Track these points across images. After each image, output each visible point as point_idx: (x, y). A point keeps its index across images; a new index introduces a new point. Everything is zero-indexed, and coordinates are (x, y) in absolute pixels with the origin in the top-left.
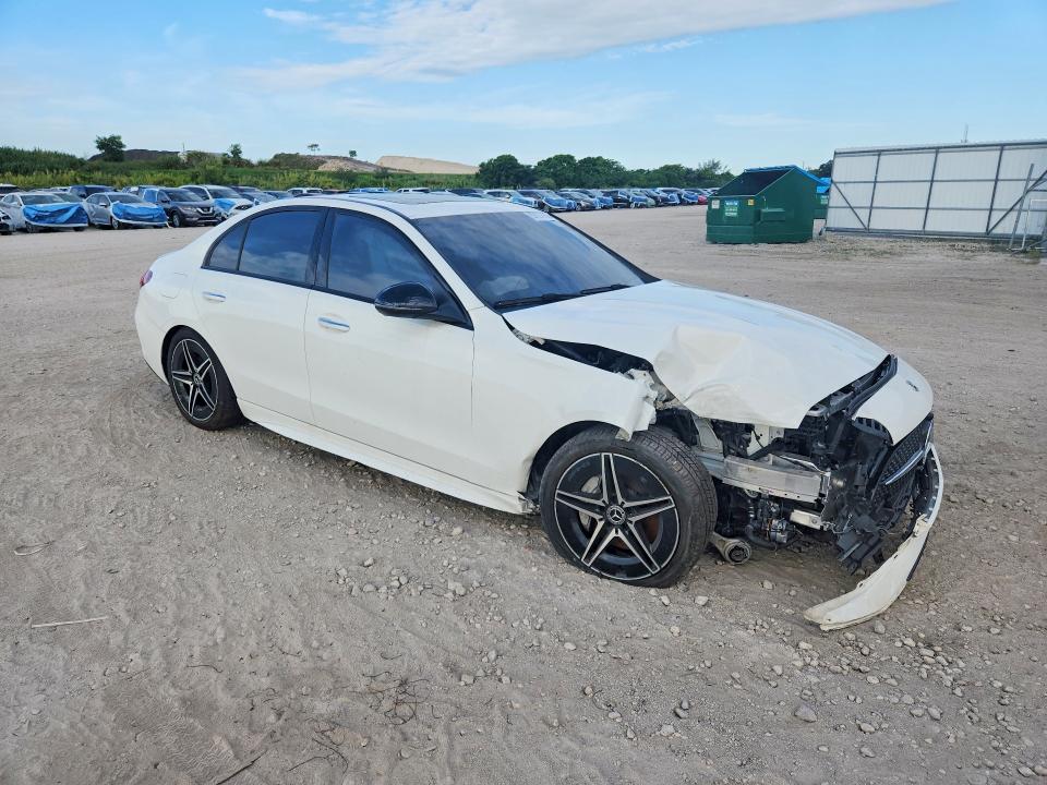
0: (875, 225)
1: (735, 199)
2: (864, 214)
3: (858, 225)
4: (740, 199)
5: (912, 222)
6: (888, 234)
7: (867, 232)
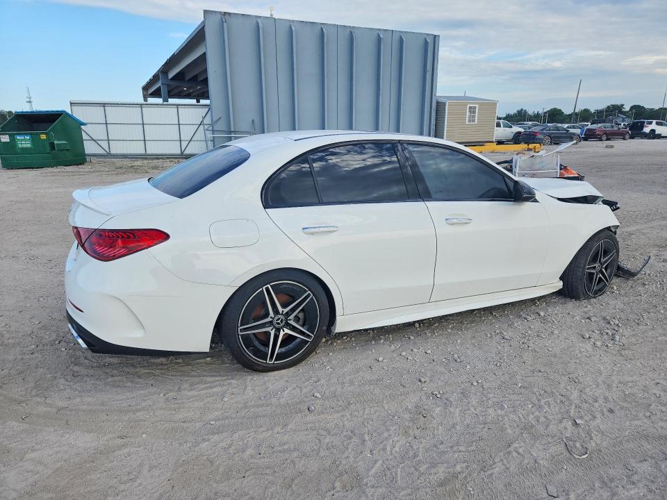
0: (113, 152)
1: (27, 134)
2: (105, 144)
3: (102, 152)
4: (31, 134)
5: (138, 149)
6: (125, 156)
7: (109, 155)
